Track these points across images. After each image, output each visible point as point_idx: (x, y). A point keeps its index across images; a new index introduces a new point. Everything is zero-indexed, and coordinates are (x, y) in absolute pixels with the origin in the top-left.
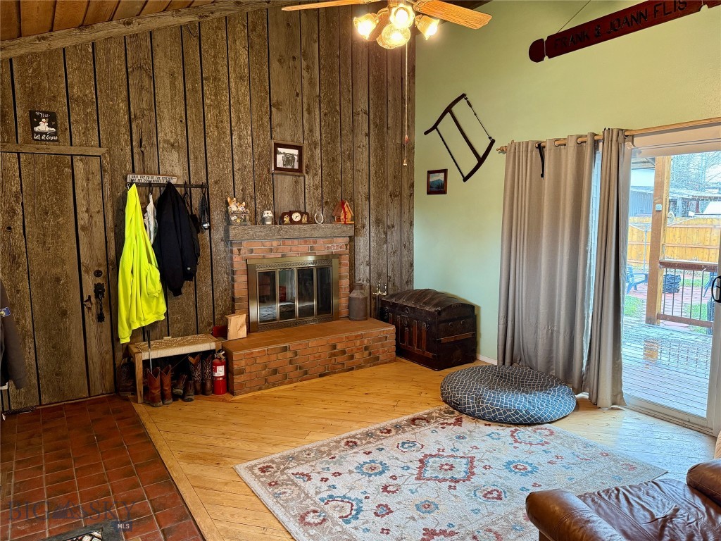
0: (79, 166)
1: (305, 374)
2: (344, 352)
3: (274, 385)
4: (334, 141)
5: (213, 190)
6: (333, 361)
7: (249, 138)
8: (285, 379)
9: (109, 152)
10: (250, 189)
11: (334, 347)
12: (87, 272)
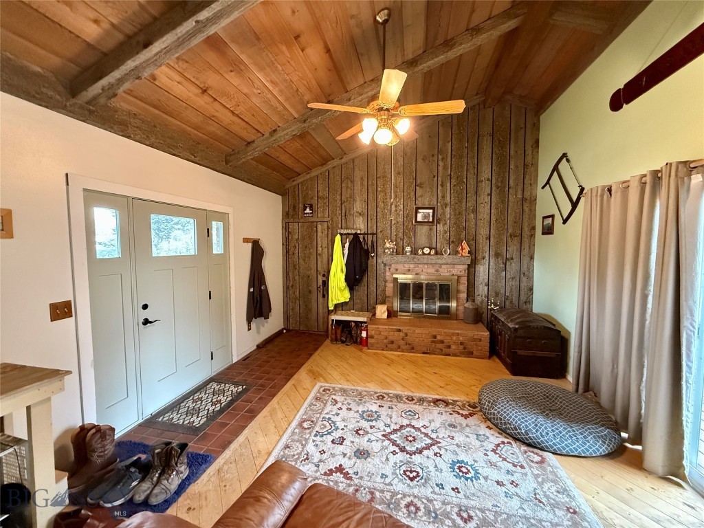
0: (319, 227)
1: (412, 349)
2: (442, 342)
3: (392, 350)
4: (460, 202)
5: (380, 235)
6: (433, 345)
7: (402, 206)
8: (399, 348)
9: (332, 219)
10: (400, 235)
11: (435, 337)
12: (320, 274)
